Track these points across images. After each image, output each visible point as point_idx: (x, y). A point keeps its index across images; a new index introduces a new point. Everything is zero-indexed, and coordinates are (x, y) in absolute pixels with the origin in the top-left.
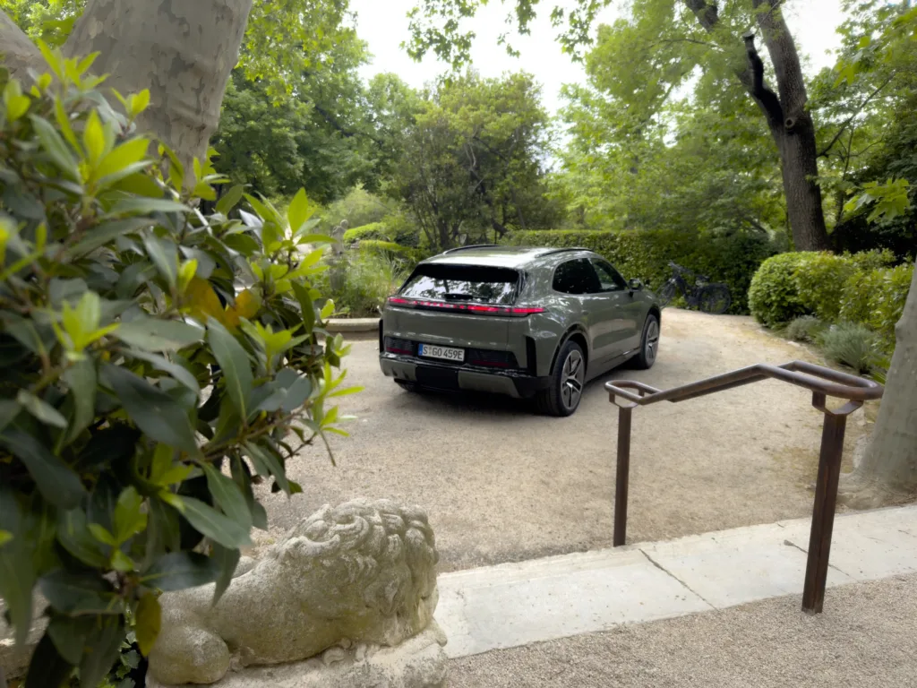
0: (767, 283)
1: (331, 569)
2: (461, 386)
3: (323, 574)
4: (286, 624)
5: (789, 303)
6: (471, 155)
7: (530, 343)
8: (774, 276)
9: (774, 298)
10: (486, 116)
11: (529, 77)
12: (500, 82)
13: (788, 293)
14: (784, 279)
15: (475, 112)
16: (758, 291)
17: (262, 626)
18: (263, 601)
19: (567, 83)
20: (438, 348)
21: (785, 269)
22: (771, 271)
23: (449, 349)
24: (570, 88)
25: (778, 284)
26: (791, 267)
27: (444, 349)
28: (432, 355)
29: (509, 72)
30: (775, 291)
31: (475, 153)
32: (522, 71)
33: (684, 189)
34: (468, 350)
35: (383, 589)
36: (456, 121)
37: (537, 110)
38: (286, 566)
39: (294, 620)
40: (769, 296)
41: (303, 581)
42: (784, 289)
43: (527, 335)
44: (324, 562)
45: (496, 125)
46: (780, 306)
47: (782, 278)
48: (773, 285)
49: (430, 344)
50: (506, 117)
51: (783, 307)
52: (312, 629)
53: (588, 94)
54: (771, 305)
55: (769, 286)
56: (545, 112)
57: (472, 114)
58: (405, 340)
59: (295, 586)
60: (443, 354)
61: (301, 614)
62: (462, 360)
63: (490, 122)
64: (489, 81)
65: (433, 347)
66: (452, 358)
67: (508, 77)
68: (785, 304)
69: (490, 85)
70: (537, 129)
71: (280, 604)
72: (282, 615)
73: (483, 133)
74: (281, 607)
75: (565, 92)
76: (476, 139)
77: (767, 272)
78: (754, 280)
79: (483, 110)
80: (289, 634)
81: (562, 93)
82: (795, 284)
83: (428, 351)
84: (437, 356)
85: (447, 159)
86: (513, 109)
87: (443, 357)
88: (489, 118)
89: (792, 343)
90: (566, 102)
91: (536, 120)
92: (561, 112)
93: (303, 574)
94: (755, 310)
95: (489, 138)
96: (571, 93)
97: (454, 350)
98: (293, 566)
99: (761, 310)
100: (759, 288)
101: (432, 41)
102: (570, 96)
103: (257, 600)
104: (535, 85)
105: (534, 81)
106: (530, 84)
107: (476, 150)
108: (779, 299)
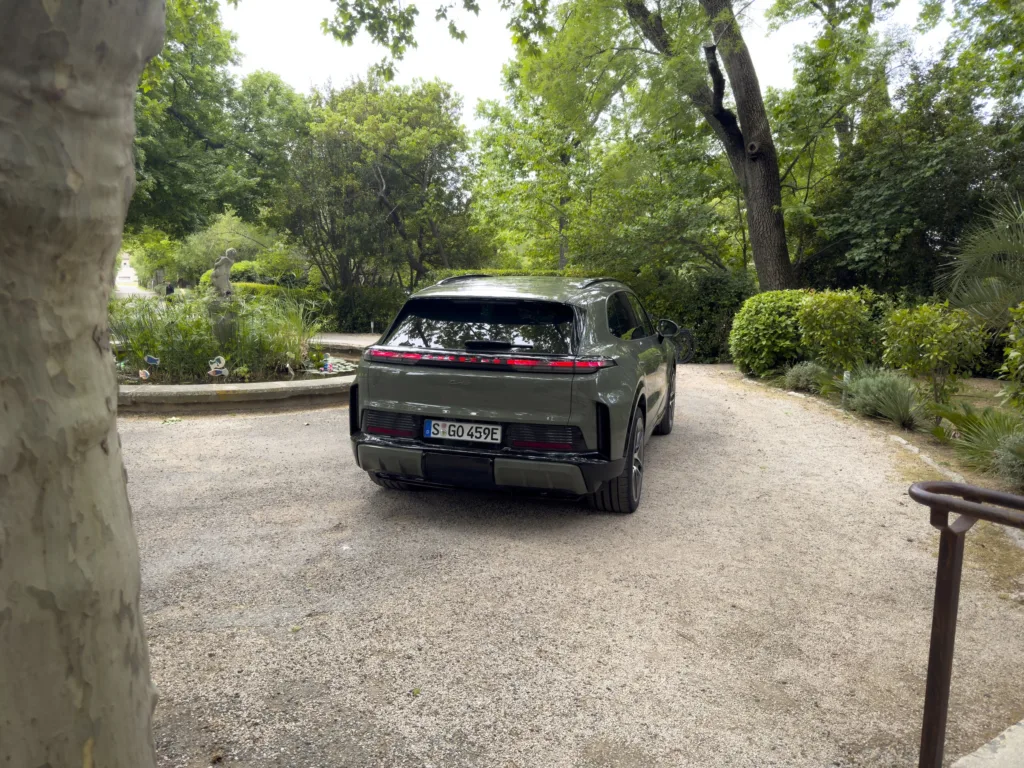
2: (499, 482)
5: (781, 347)
6: (379, 176)
7: (603, 411)
8: (763, 318)
10: (398, 130)
11: (445, 87)
12: (410, 93)
19: (484, 99)
20: (457, 425)
21: (773, 309)
22: (758, 312)
23: (475, 426)
24: (487, 106)
25: (768, 327)
26: (779, 307)
27: (467, 427)
28: (447, 437)
29: (421, 80)
30: (764, 335)
31: (384, 176)
32: (436, 79)
34: (506, 427)
36: (363, 133)
37: (455, 128)
40: (758, 340)
42: (775, 332)
43: (596, 399)
45: (411, 140)
46: (771, 352)
47: (772, 318)
48: (763, 327)
49: (440, 419)
51: (775, 353)
53: (508, 114)
54: (760, 350)
55: (757, 329)
56: (464, 131)
57: (383, 126)
58: (399, 416)
60: (466, 433)
62: (499, 441)
67: (419, 86)
69: (398, 94)
73: (394, 151)
75: (482, 111)
76: (386, 157)
78: (736, 323)
83: (441, 431)
84: (456, 438)
86: (427, 124)
87: (466, 438)
89: (792, 393)
90: (484, 122)
91: (454, 139)
94: (738, 356)
96: (490, 112)
97: (484, 426)
99: (746, 357)
102: (489, 115)
104: (452, 97)
105: (452, 92)
107: (384, 170)
108: (770, 343)
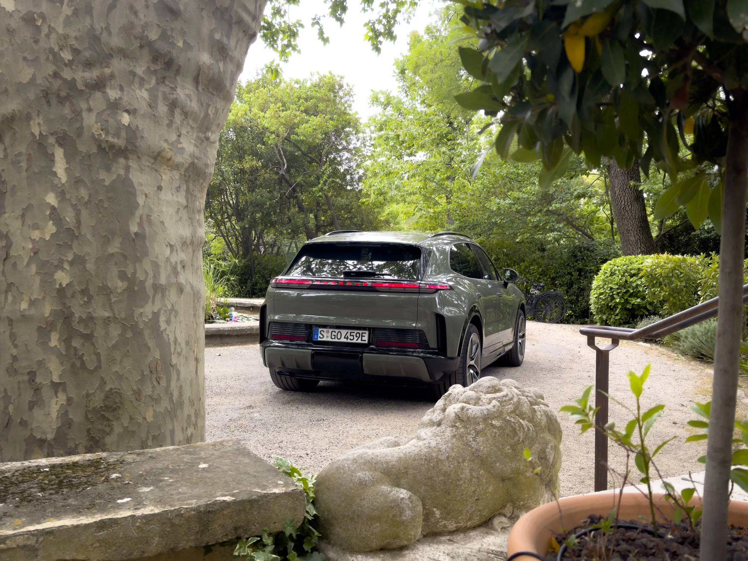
0: (610, 285)
1: (500, 428)
2: (366, 371)
3: (496, 433)
4: (471, 480)
5: (633, 304)
7: (440, 319)
8: (616, 279)
9: (618, 300)
11: (338, 79)
12: (308, 85)
13: (631, 295)
14: (626, 281)
15: (285, 112)
16: (601, 294)
17: (452, 483)
19: (377, 90)
20: (337, 331)
21: (626, 271)
22: (612, 274)
23: (349, 331)
24: (380, 95)
25: (620, 286)
26: (631, 270)
27: (344, 332)
28: (329, 339)
29: (318, 73)
31: (285, 157)
32: (330, 73)
33: (516, 194)
34: (372, 330)
35: (543, 451)
36: (265, 120)
37: (349, 114)
38: (457, 428)
39: (478, 478)
40: (613, 298)
42: (628, 291)
43: (435, 311)
44: (494, 422)
45: (308, 127)
46: (624, 309)
47: (624, 279)
48: (617, 287)
49: (325, 326)
50: (318, 119)
51: (626, 309)
52: (491, 489)
53: (400, 102)
54: (615, 307)
55: (611, 288)
56: (357, 117)
58: (297, 325)
59: (474, 445)
60: (343, 337)
61: (482, 472)
62: (366, 342)
63: (301, 123)
64: (297, 82)
65: (331, 330)
66: (354, 341)
67: (316, 79)
68: (629, 306)
70: (348, 135)
71: (464, 461)
72: (467, 471)
74: (466, 464)
75: (375, 100)
77: (608, 274)
78: (595, 284)
79: (292, 110)
80: (474, 492)
81: (373, 100)
82: (637, 285)
84: (336, 340)
85: (249, 163)
86: (324, 112)
87: (343, 340)
88: (299, 119)
90: (378, 110)
91: (348, 124)
92: (373, 119)
93: (477, 433)
94: (597, 314)
95: (300, 141)
96: (382, 100)
97: (356, 331)
98: (465, 427)
99: (604, 314)
100: (602, 291)
102: (382, 104)
104: (345, 86)
105: (344, 82)
106: (341, 87)
108: (623, 301)
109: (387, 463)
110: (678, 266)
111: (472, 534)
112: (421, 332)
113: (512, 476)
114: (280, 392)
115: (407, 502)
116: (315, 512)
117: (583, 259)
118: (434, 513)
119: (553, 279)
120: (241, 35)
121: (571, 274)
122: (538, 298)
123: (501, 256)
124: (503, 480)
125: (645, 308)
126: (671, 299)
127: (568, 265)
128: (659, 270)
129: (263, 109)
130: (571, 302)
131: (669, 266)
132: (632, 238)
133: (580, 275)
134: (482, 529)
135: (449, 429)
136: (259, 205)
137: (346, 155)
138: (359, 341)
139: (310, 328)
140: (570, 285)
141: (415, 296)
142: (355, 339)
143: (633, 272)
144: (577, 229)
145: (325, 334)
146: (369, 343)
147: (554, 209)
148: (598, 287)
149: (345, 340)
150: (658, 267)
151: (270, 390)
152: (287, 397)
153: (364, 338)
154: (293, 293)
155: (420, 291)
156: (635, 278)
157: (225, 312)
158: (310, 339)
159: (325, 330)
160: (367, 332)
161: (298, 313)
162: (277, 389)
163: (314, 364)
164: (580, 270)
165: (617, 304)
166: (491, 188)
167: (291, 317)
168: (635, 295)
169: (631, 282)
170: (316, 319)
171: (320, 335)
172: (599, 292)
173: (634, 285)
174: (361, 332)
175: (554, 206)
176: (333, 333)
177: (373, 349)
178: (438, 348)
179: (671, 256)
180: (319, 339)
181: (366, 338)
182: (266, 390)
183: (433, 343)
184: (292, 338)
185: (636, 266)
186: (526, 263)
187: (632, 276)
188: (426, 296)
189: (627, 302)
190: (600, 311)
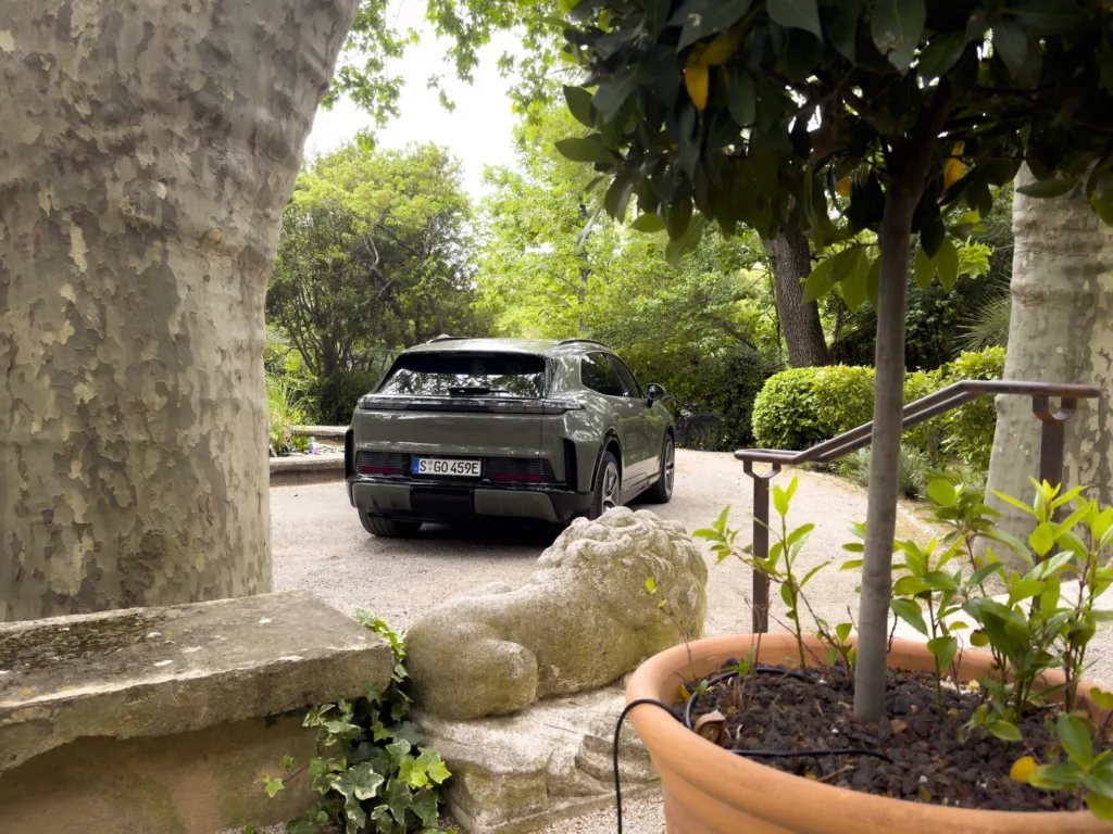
0: (775, 404)
1: (633, 567)
2: (478, 510)
3: (627, 573)
4: (597, 630)
5: (803, 427)
6: (371, 247)
7: (569, 446)
8: (783, 396)
9: (785, 422)
10: (392, 198)
11: (442, 150)
12: (404, 157)
13: (801, 416)
14: (795, 399)
15: (378, 192)
16: (766, 414)
18: (568, 604)
19: (490, 165)
20: (442, 461)
21: (794, 387)
22: (778, 390)
23: (457, 462)
24: (495, 171)
25: (788, 405)
26: (800, 385)
27: (451, 463)
28: (433, 472)
29: (416, 143)
30: (785, 414)
31: (377, 248)
32: (432, 143)
33: (665, 294)
34: (486, 461)
35: (684, 594)
36: (354, 202)
37: (456, 195)
38: (580, 568)
39: (605, 627)
40: (779, 420)
41: (607, 581)
42: (796, 411)
43: (563, 435)
44: (624, 560)
45: (409, 211)
46: (792, 432)
47: (792, 396)
48: (783, 406)
49: (427, 456)
50: (418, 200)
51: (797, 433)
52: (620, 640)
53: (519, 179)
54: (782, 430)
55: (777, 408)
56: (468, 197)
57: (375, 194)
58: (392, 454)
59: (600, 588)
60: (450, 468)
61: (610, 620)
62: (478, 475)
63: (399, 205)
64: (390, 154)
65: (434, 461)
66: (464, 474)
67: (413, 151)
68: (798, 429)
69: (391, 159)
70: (457, 221)
71: (588, 607)
72: (592, 620)
73: (389, 221)
74: (590, 611)
75: (489, 177)
76: (379, 227)
77: (774, 391)
78: (757, 403)
79: (387, 190)
80: (600, 644)
81: (487, 178)
82: (808, 403)
83: (428, 467)
84: (441, 473)
85: (333, 254)
86: (425, 192)
87: (450, 472)
88: (397, 200)
89: (812, 473)
90: (492, 189)
91: (457, 207)
92: (487, 200)
93: (605, 574)
94: (761, 438)
95: (396, 227)
96: (498, 178)
97: (465, 462)
98: (590, 567)
99: (769, 438)
100: (766, 411)
101: (348, 84)
102: (496, 182)
103: (562, 604)
104: (451, 160)
105: (450, 155)
106: (446, 160)
107: (377, 241)
108: (791, 423)
109: (495, 612)
110: (855, 380)
111: (599, 695)
112: (545, 462)
113: (647, 624)
114: (372, 539)
115: (519, 657)
116: (405, 674)
117: (743, 373)
118: (552, 671)
119: (709, 398)
120: (309, 85)
121: (728, 391)
122: (691, 420)
123: (645, 371)
124: (636, 629)
125: (818, 431)
126: (848, 419)
127: (726, 380)
128: (833, 385)
129: (349, 188)
130: (730, 425)
131: (845, 379)
132: (802, 347)
133: (740, 392)
134: (610, 689)
135: (570, 570)
136: (344, 309)
137: (454, 246)
138: (470, 474)
139: (409, 458)
140: (729, 404)
141: (538, 418)
142: (465, 471)
143: (803, 387)
144: (737, 335)
145: (427, 466)
146: (482, 477)
147: (709, 311)
148: (762, 407)
149: (452, 473)
150: (832, 381)
151: (360, 537)
152: (381, 545)
153: (475, 470)
154: (387, 415)
155: (544, 411)
156: (804, 395)
157: (303, 443)
158: (409, 474)
159: (427, 460)
160: (479, 463)
161: (394, 440)
162: (369, 535)
163: (413, 502)
164: (740, 387)
165: (784, 426)
166: (632, 287)
167: (385, 444)
168: (806, 415)
169: (801, 400)
170: (415, 447)
171: (420, 467)
172: (762, 412)
173: (804, 403)
174: (471, 462)
175: (710, 308)
176: (438, 465)
177: (486, 483)
178: (567, 481)
179: (847, 368)
180: (420, 472)
181: (478, 470)
182: (355, 538)
183: (560, 475)
184: (386, 471)
185: (806, 380)
186: (676, 380)
187: (801, 392)
188: (552, 418)
189: (795, 423)
190: (764, 435)
